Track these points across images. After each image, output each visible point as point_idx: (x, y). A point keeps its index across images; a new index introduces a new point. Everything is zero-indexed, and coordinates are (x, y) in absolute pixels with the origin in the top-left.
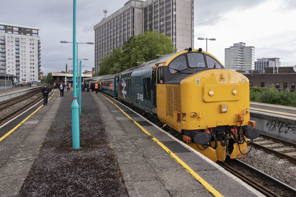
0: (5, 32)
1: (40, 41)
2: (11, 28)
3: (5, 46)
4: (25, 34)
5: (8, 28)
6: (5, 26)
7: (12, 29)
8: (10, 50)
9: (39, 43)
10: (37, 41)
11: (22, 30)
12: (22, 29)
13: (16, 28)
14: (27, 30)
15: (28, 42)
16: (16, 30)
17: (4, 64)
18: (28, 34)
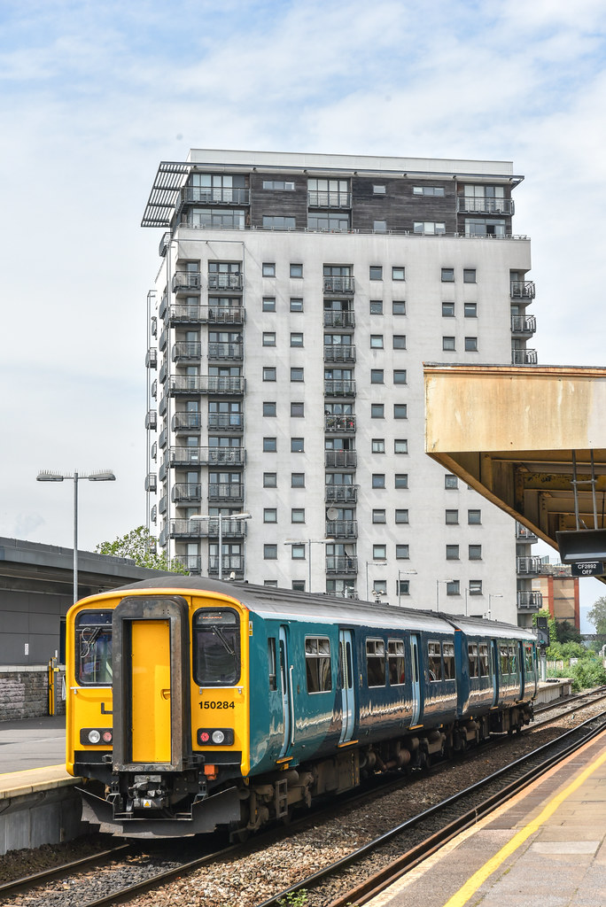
0: (248, 227)
1: (527, 277)
2: (291, 186)
3: (240, 341)
4: (402, 226)
5: (267, 185)
6: (247, 175)
7: (302, 194)
8: (283, 374)
9: (521, 297)
10: (505, 279)
11: (380, 197)
12: (379, 189)
13: (333, 186)
14: (417, 190)
15: (424, 294)
16: (334, 202)
17: (235, 493)
18: (429, 227)
